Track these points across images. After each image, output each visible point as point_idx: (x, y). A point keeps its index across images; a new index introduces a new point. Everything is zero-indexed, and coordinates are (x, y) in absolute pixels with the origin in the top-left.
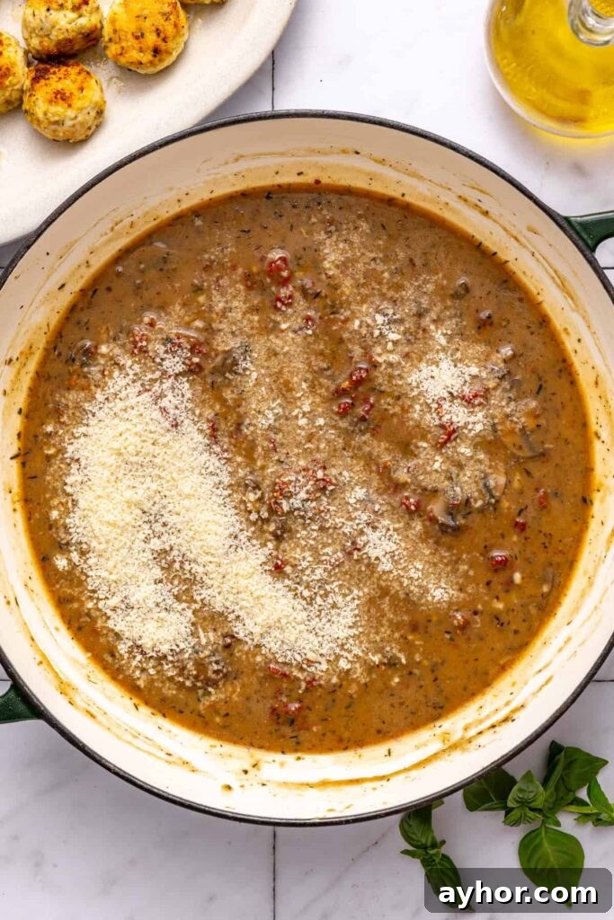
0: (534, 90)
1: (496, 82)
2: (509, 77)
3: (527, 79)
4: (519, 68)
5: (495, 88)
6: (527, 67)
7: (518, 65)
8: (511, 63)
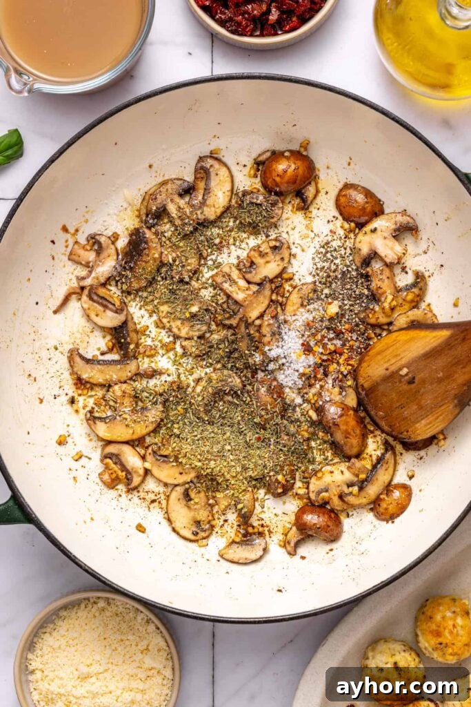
0: (411, 63)
1: (382, 57)
2: (392, 54)
3: (405, 55)
4: (400, 47)
5: (381, 61)
6: (405, 46)
7: (400, 45)
8: (394, 43)
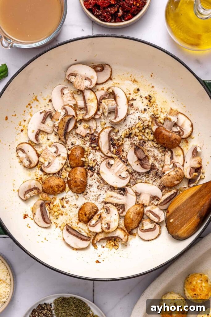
0: (182, 34)
1: (169, 32)
2: (173, 30)
3: (179, 31)
4: (177, 27)
6: (180, 26)
8: (174, 25)
